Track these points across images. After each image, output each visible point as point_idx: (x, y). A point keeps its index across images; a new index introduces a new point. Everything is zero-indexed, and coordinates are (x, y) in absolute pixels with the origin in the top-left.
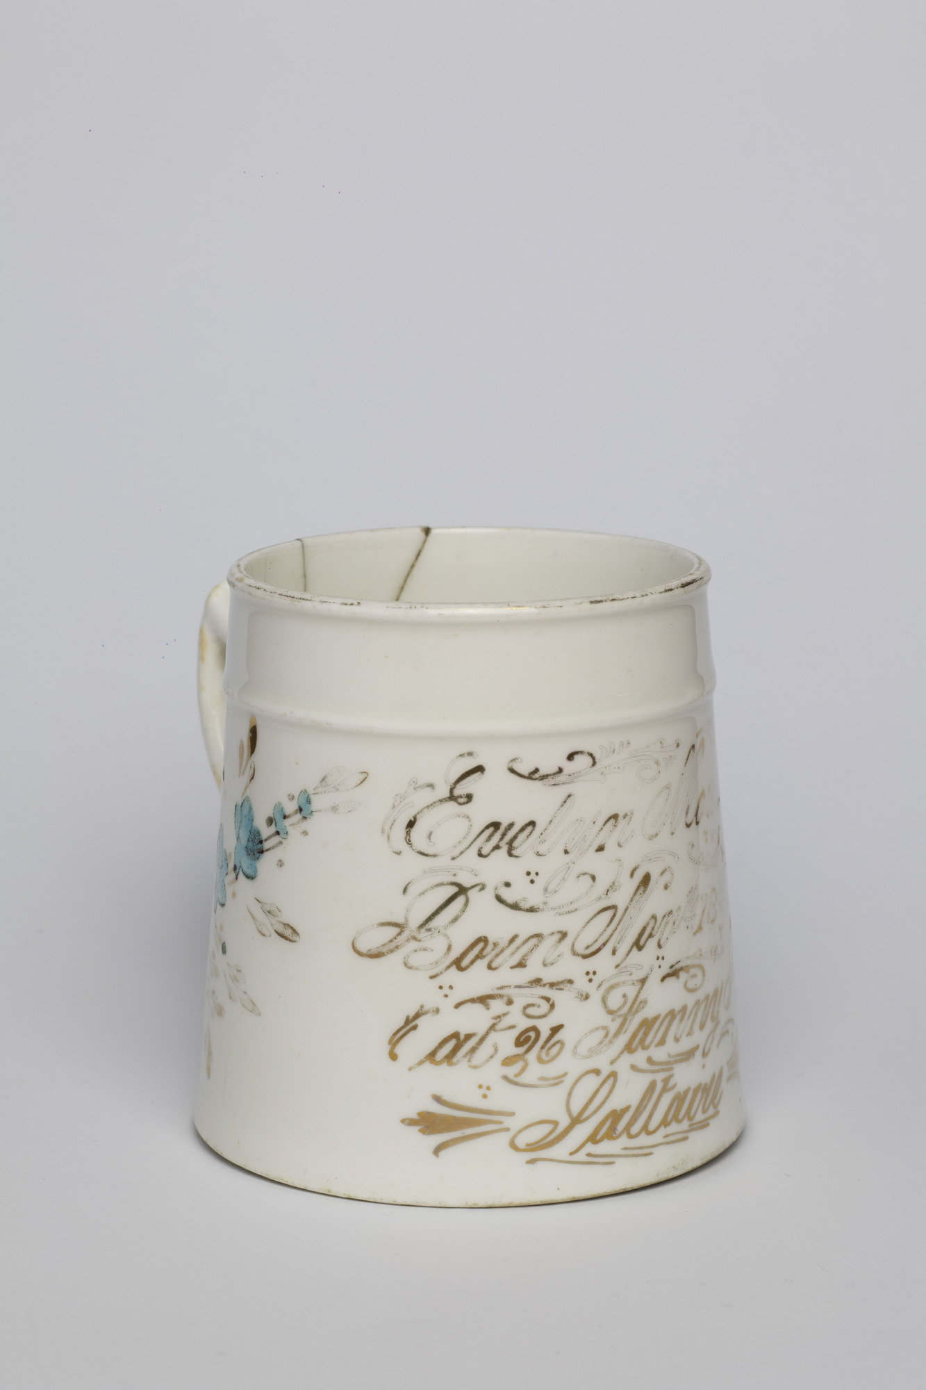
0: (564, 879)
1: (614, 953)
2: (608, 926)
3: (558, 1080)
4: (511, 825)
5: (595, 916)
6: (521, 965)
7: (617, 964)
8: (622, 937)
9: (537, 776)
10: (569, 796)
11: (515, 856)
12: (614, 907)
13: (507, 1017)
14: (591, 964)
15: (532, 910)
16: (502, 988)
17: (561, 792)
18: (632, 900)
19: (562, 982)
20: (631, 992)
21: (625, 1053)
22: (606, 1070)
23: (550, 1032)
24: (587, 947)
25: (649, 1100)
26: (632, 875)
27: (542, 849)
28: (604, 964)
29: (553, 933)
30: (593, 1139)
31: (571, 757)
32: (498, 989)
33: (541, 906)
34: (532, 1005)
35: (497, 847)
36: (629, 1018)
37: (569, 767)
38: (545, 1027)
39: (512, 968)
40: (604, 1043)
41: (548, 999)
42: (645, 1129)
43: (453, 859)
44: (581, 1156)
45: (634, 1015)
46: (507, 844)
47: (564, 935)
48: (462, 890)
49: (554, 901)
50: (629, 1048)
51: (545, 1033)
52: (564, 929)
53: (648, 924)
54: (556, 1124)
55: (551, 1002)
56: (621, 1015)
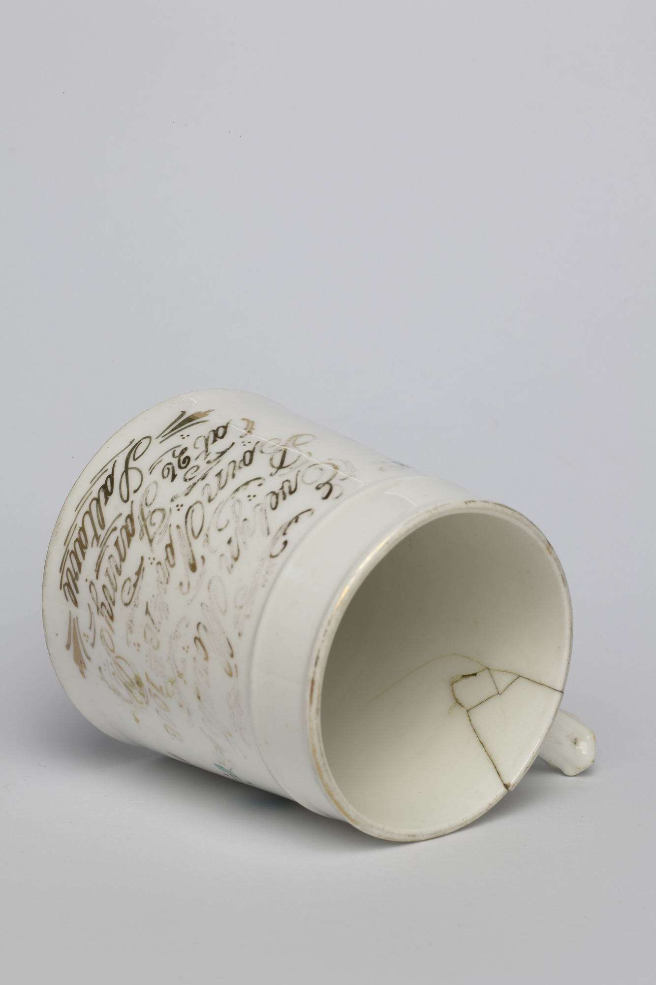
0: (235, 512)
1: (178, 527)
2: (192, 529)
3: (151, 469)
4: (284, 498)
5: (203, 523)
6: (219, 474)
7: (171, 526)
8: (180, 535)
9: (294, 520)
10: (269, 533)
11: (269, 494)
12: (196, 537)
13: (204, 458)
14: (184, 510)
15: (237, 490)
16: (218, 462)
17: (273, 531)
18: (192, 551)
19: (191, 490)
20: (152, 530)
21: (130, 513)
22: (132, 497)
23: (176, 474)
24: (193, 511)
25: (99, 521)
26: (203, 558)
27: (259, 508)
28: (177, 518)
29: (216, 495)
30: (111, 477)
31: (285, 543)
32: (220, 460)
33: (234, 495)
34: (196, 471)
35: (282, 488)
36: (143, 523)
37: (282, 539)
38: (180, 473)
39: (222, 470)
40: (144, 500)
41: (190, 479)
42: (89, 512)
43: (299, 471)
44: (110, 467)
45: (142, 527)
46: (278, 493)
47: (210, 500)
48: (281, 467)
49: (231, 502)
50: (130, 517)
51: (178, 471)
52: (212, 502)
53: (174, 558)
54: (135, 460)
55: (188, 480)
56: (147, 518)
